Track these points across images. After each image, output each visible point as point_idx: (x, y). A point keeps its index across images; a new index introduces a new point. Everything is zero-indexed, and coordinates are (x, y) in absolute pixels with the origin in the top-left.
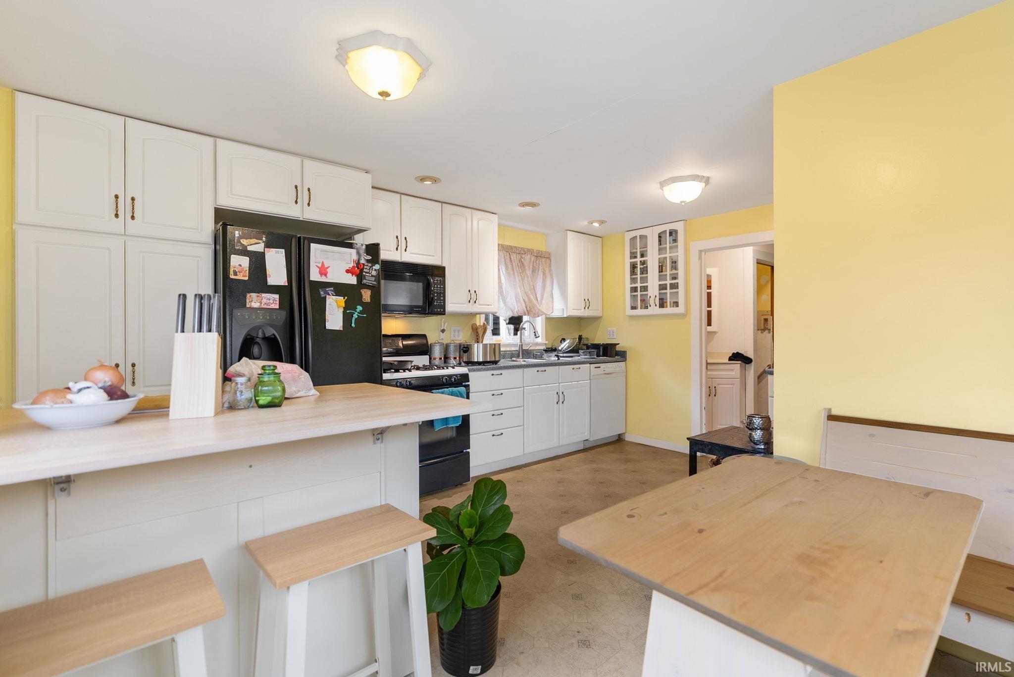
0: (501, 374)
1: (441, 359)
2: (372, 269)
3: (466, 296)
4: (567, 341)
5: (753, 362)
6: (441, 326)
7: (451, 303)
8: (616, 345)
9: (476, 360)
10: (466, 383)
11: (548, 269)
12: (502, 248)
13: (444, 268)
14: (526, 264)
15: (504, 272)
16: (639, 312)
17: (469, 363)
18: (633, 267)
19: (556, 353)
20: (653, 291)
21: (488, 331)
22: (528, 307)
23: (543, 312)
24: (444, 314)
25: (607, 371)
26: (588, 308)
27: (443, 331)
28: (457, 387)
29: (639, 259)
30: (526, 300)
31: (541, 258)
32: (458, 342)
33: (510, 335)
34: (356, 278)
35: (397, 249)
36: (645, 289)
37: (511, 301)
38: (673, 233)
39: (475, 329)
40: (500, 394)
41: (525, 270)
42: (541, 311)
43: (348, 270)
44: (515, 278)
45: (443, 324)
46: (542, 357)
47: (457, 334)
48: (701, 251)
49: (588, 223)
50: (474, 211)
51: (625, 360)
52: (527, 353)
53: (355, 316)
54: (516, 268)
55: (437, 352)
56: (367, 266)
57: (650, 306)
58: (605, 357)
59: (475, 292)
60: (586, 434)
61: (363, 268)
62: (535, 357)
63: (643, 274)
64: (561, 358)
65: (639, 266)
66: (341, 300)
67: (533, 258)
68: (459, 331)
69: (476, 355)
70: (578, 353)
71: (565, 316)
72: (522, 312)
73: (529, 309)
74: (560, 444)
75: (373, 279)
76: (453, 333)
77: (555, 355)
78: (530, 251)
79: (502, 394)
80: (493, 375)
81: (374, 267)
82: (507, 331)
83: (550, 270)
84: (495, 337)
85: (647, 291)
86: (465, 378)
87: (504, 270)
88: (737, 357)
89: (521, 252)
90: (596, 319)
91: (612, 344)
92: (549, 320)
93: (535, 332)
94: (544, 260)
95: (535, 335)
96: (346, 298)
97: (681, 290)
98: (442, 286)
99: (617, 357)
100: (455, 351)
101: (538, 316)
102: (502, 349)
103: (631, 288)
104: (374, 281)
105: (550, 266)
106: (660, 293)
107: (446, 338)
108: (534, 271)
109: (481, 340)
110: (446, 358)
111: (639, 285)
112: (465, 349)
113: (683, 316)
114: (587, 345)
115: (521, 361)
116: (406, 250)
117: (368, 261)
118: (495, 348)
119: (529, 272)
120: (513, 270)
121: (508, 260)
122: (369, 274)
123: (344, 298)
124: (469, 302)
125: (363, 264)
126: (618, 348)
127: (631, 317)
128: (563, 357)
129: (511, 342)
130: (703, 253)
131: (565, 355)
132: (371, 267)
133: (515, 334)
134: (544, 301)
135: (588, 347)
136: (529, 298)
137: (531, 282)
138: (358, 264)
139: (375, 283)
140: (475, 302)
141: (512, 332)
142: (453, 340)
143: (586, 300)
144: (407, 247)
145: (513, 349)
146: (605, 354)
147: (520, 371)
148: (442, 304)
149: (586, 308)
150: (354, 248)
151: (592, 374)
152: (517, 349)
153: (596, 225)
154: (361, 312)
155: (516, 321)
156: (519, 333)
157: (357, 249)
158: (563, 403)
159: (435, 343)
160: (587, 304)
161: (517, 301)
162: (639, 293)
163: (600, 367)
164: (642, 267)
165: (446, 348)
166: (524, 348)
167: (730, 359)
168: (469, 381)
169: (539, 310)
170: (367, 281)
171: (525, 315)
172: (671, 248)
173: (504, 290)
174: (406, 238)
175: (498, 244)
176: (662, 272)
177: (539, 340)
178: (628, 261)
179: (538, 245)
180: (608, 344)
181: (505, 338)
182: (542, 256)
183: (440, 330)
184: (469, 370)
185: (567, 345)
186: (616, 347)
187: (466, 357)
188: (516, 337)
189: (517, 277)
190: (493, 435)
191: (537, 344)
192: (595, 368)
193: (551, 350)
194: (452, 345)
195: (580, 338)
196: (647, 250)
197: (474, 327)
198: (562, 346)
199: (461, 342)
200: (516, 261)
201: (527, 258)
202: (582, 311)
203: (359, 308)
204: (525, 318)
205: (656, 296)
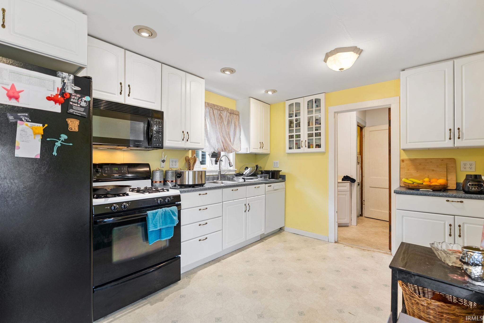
0: (206, 194)
1: (161, 182)
2: (82, 100)
3: (181, 136)
4: (249, 169)
5: (356, 182)
6: (162, 158)
7: (168, 140)
8: (280, 171)
9: (187, 184)
10: (178, 203)
11: (237, 122)
12: (208, 105)
13: (162, 113)
14: (224, 117)
15: (209, 121)
16: (295, 150)
17: (182, 186)
18: (291, 122)
19: (243, 177)
20: (304, 138)
21: (197, 162)
22: (225, 146)
23: (234, 149)
24: (162, 148)
25: (275, 188)
26: (262, 148)
27: (163, 161)
28: (170, 207)
29: (294, 118)
30: (224, 141)
31: (233, 115)
32: (175, 169)
33: (212, 164)
34: (60, 106)
35: (121, 93)
36: (298, 136)
37: (213, 141)
38: (317, 101)
39: (187, 160)
40: (205, 208)
41: (223, 121)
42: (233, 148)
43: (49, 97)
44: (216, 126)
45: (163, 156)
46: (233, 179)
47: (174, 163)
48: (335, 113)
49: (265, 92)
50: (187, 74)
51: (285, 181)
52: (224, 177)
53: (58, 144)
54: (217, 119)
55: (158, 177)
56: (76, 96)
57: (302, 147)
58: (273, 179)
59: (188, 133)
60: (263, 230)
61: (70, 98)
62: (229, 179)
63: (296, 127)
64: (246, 180)
65: (295, 122)
66: (39, 128)
67: (228, 114)
68: (176, 162)
69: (187, 179)
70: (257, 176)
71: (248, 152)
72: (221, 149)
73: (225, 148)
74: (247, 240)
75: (83, 109)
76: (171, 163)
77: (243, 178)
78: (227, 109)
79: (207, 208)
80: (200, 194)
81: (83, 98)
82: (210, 162)
83: (239, 123)
84: (202, 166)
85: (300, 138)
86: (178, 198)
87: (209, 120)
88: (346, 178)
89: (221, 109)
90: (265, 155)
91: (277, 171)
92: (238, 155)
93: (229, 163)
94: (235, 116)
95: (230, 165)
96: (46, 125)
97: (323, 137)
98: (160, 127)
99: (280, 179)
100: (172, 176)
101: (231, 152)
102: (207, 174)
103: (289, 135)
104: (83, 112)
105: (239, 120)
106: (308, 139)
107: (166, 167)
108: (228, 123)
109: (192, 168)
110: (165, 182)
111: (294, 134)
112: (179, 175)
113: (323, 153)
114: (261, 171)
115: (220, 183)
116: (129, 95)
117: (76, 91)
118: (202, 174)
119: (226, 123)
120: (215, 120)
121: (212, 114)
122: (78, 104)
123: (43, 126)
124: (183, 140)
125: (71, 94)
126: (281, 173)
127: (288, 154)
128: (247, 179)
129: (213, 169)
130: (336, 114)
131: (248, 178)
132: (79, 98)
133: (216, 164)
134: (235, 142)
135: (262, 173)
136: (225, 140)
137: (227, 130)
138: (62, 92)
139: (84, 114)
140: (187, 140)
141: (214, 162)
142: (171, 168)
143: (261, 143)
144: (130, 92)
145: (214, 174)
146: (273, 178)
147: (220, 191)
148: (161, 140)
149: (261, 148)
150: (58, 77)
151: (266, 191)
152: (217, 174)
153: (270, 93)
154: (65, 141)
155: (216, 156)
156: (218, 163)
157: (62, 78)
158: (249, 211)
159: (157, 170)
160: (262, 145)
161: (218, 142)
162: (294, 139)
163: (271, 186)
164: (296, 122)
165: (165, 174)
166: (221, 173)
167: (343, 180)
168: (180, 201)
169: (232, 148)
170: (74, 111)
171: (223, 151)
172: (316, 111)
173: (209, 134)
174: (129, 86)
175: (205, 102)
176: (309, 126)
177: (231, 168)
178: (287, 119)
179: (231, 106)
180: (275, 171)
181: (209, 166)
182: (233, 113)
183: (161, 161)
184: (181, 192)
185: (249, 171)
186: (279, 173)
187: (180, 181)
188: (216, 165)
189: (217, 126)
190: (200, 240)
191: (230, 171)
192: (268, 186)
193: (239, 175)
194: (170, 171)
195: (257, 166)
196: (300, 112)
197: (187, 159)
198: (246, 171)
199: (177, 169)
200: (217, 115)
201: (224, 114)
202: (259, 149)
203: (64, 137)
204: (222, 154)
205: (306, 141)
